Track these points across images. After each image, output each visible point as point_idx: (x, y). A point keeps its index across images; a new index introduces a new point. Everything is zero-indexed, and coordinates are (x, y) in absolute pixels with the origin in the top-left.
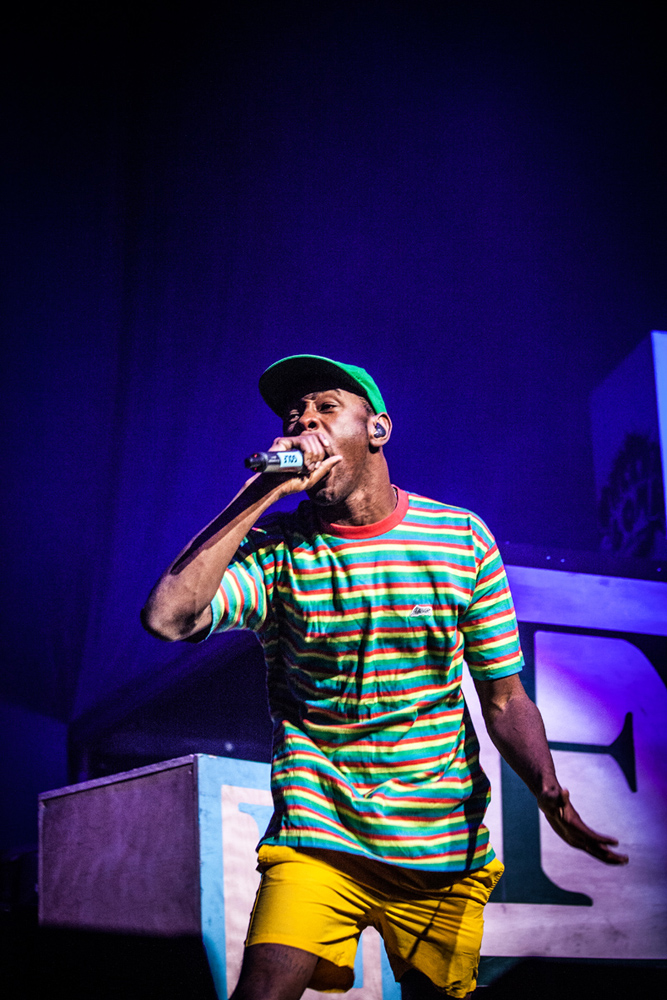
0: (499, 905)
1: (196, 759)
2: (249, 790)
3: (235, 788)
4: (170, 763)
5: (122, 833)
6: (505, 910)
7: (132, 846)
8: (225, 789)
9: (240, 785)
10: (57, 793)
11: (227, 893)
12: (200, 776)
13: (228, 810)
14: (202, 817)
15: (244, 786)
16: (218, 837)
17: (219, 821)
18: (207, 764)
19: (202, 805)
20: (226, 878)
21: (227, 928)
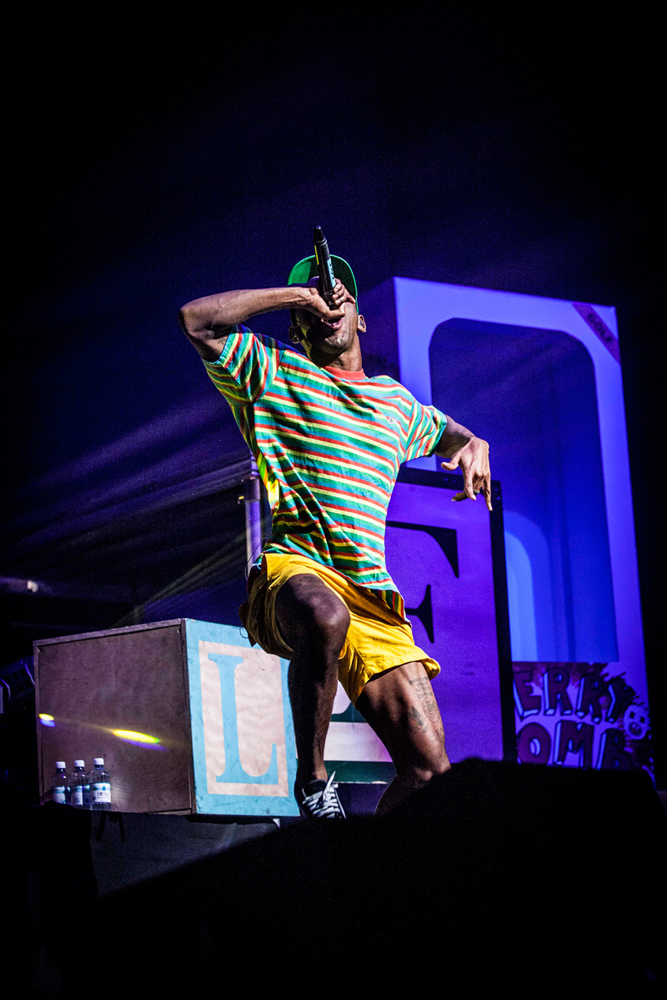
0: (350, 724)
1: (184, 622)
2: (213, 644)
3: (206, 642)
4: (159, 624)
5: (116, 673)
6: (354, 727)
7: (126, 683)
8: (201, 642)
9: (208, 640)
10: (53, 641)
11: (204, 718)
12: (187, 634)
13: (203, 659)
14: (189, 664)
15: (212, 641)
16: (198, 679)
17: (198, 666)
18: (191, 625)
19: (189, 656)
20: (204, 707)
21: (205, 743)
